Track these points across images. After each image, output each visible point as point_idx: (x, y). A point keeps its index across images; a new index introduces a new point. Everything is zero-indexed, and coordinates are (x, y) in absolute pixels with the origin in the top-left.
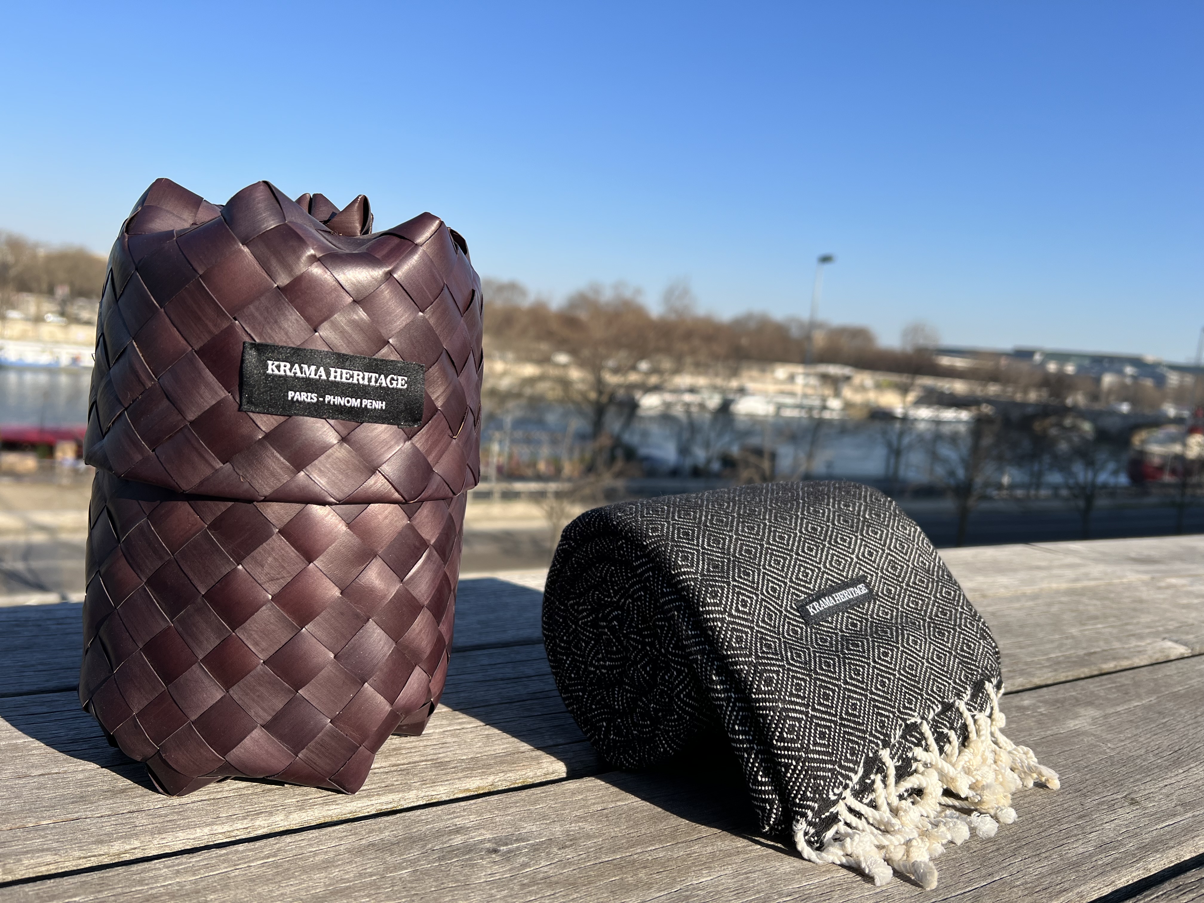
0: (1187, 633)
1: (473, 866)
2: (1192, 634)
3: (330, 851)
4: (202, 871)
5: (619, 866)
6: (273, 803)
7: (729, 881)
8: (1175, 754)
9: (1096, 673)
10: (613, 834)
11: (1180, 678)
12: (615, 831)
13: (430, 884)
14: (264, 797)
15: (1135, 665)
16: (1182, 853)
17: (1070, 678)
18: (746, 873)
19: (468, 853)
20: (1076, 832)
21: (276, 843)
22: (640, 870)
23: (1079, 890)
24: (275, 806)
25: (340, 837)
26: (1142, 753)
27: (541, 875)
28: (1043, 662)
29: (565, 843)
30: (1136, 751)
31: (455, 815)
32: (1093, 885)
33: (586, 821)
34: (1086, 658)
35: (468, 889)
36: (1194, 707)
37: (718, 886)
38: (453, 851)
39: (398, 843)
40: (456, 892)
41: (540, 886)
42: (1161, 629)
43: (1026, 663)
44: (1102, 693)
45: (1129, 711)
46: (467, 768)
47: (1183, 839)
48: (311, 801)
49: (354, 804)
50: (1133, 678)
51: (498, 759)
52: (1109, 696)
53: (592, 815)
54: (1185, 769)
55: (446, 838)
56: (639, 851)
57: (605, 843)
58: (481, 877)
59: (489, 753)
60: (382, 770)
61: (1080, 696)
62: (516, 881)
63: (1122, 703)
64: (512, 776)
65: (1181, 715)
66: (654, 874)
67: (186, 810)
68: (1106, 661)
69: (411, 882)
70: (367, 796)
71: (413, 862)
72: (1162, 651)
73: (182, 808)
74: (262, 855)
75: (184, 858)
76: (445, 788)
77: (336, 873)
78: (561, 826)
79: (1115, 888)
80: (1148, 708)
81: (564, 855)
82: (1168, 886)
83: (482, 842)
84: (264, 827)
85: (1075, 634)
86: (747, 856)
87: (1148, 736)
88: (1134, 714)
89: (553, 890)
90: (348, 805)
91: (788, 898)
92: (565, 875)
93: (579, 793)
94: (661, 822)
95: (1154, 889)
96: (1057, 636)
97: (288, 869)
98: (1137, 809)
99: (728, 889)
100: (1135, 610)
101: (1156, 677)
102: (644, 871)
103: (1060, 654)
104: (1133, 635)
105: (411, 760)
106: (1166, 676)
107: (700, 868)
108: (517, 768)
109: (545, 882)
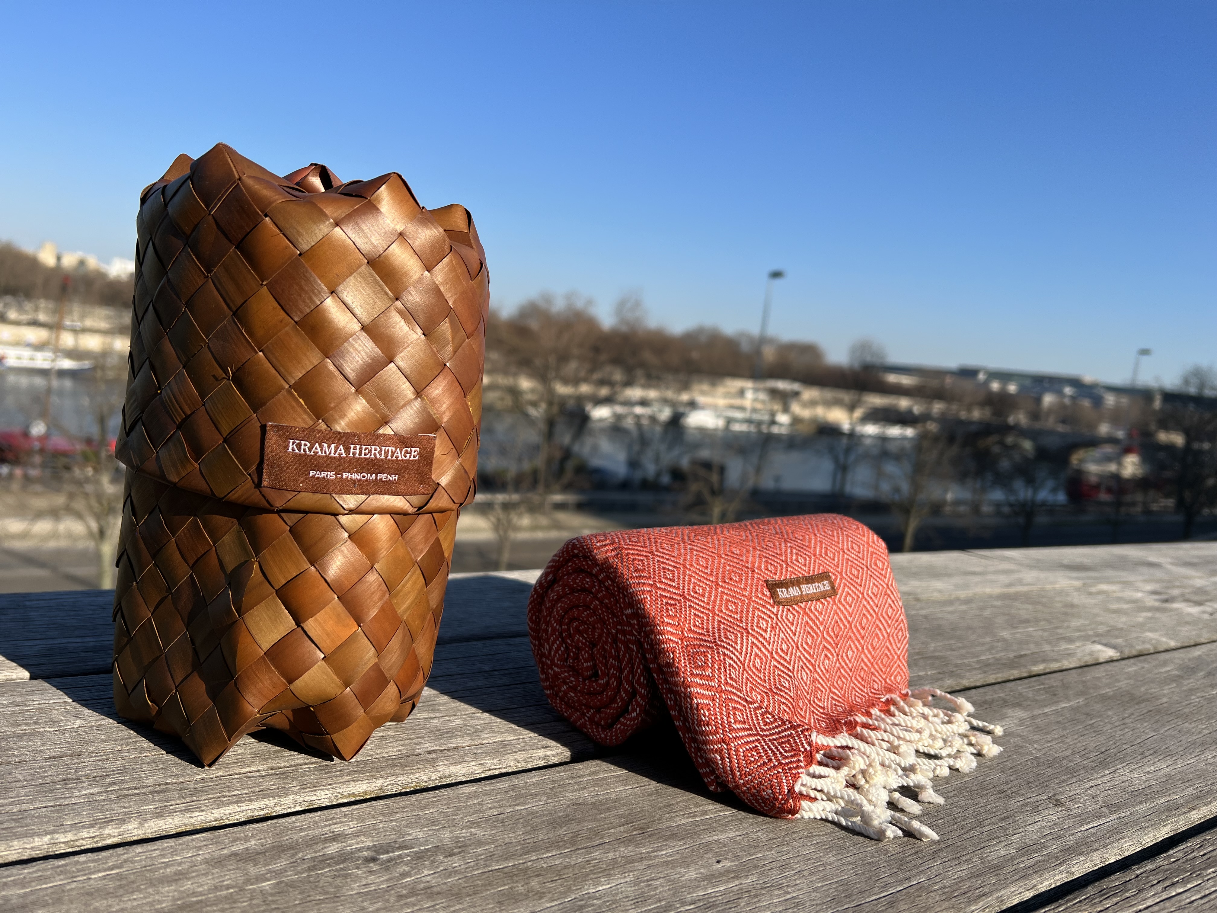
0: (1117, 637)
1: (345, 876)
2: (1121, 637)
3: (185, 862)
4: (34, 884)
5: (509, 875)
6: (127, 810)
7: (629, 889)
8: (1102, 755)
9: (1025, 675)
10: (507, 840)
11: (1108, 681)
12: (510, 837)
13: (295, 898)
14: (118, 803)
15: (1064, 668)
16: (1107, 855)
17: (1000, 680)
18: (648, 881)
19: (343, 862)
20: (998, 834)
21: (125, 854)
22: (533, 878)
23: (999, 894)
24: (129, 813)
25: (199, 847)
26: (1068, 754)
27: (422, 885)
28: (973, 664)
29: (452, 850)
30: (1062, 751)
31: (334, 821)
32: (1014, 889)
33: (479, 826)
34: (1016, 660)
35: (337, 902)
36: (1122, 709)
37: (616, 894)
38: (326, 860)
39: (264, 853)
40: (323, 905)
41: (419, 897)
42: (1090, 633)
43: (957, 666)
44: (1031, 695)
45: (1057, 712)
46: (355, 771)
47: (1107, 841)
48: (171, 808)
49: (221, 810)
50: (1062, 680)
51: (390, 762)
52: (1036, 697)
53: (487, 821)
54: (1111, 770)
55: (319, 847)
56: (534, 858)
57: (497, 850)
58: (355, 888)
59: (381, 755)
60: (258, 774)
61: (1008, 697)
62: (393, 892)
63: (1049, 704)
64: (403, 779)
65: (1108, 716)
66: (547, 882)
67: (26, 817)
68: (1035, 663)
69: (272, 895)
70: (237, 802)
71: (278, 873)
72: (1091, 654)
73: (21, 814)
74: (105, 866)
75: (14, 870)
76: (327, 792)
77: (188, 886)
78: (451, 832)
79: (1036, 893)
80: (1075, 710)
81: (450, 863)
82: (1091, 890)
83: (360, 850)
84: (114, 837)
85: (1005, 636)
86: (651, 862)
87: (1075, 737)
88: (1062, 715)
89: (432, 901)
90: (214, 811)
91: (692, 907)
92: (449, 884)
93: (475, 797)
94: (561, 827)
95: (1077, 893)
96: (988, 639)
97: (133, 882)
98: (1061, 811)
99: (626, 897)
100: (1066, 614)
101: (1084, 679)
102: (537, 879)
103: (990, 657)
104: (1064, 638)
105: (293, 763)
106: (1094, 678)
107: (599, 875)
108: (410, 771)
109: (426, 893)
